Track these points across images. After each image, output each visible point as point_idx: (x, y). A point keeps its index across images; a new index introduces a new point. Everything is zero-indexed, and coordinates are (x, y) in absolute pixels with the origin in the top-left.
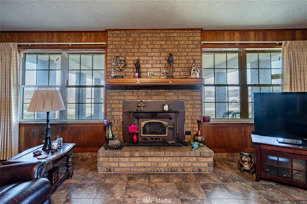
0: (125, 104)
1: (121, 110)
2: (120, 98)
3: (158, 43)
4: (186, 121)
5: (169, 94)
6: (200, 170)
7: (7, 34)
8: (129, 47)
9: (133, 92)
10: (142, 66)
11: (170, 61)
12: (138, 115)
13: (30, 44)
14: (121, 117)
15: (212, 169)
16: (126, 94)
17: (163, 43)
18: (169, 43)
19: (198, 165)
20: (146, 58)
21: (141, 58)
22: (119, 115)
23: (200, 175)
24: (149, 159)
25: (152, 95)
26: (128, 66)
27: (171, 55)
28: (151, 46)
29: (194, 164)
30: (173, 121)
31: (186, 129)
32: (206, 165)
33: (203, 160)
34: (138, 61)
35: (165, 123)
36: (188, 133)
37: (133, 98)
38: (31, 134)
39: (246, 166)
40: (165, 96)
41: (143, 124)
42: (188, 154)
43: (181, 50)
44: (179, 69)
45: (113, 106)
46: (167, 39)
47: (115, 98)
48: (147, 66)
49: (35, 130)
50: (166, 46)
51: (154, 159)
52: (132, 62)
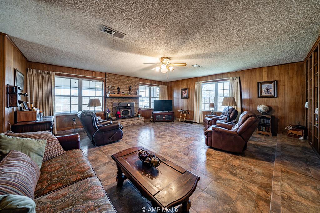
0: (114, 104)
1: (112, 106)
2: (112, 102)
3: (126, 81)
4: (135, 110)
5: (129, 100)
6: (141, 123)
7: (44, 65)
8: (115, 81)
9: (117, 100)
10: (120, 89)
11: (130, 88)
12: (120, 108)
13: (61, 73)
14: (112, 109)
15: (144, 122)
16: (114, 100)
17: (128, 81)
18: (130, 81)
19: (141, 122)
20: (122, 86)
21: (120, 86)
22: (111, 108)
23: (141, 124)
24: (127, 122)
25: (124, 101)
26: (115, 89)
27: (130, 86)
28: (124, 82)
29: (140, 122)
30: (131, 109)
31: (135, 112)
32: (142, 121)
33: (141, 120)
34: (119, 87)
35: (129, 110)
36: (135, 114)
37: (117, 101)
38: (63, 121)
39: (152, 120)
40: (128, 101)
41: (122, 111)
42: (138, 119)
43: (133, 84)
44: (133, 91)
45: (109, 105)
46: (129, 80)
47: (110, 102)
48: (122, 89)
49: (66, 119)
50: (129, 83)
51: (128, 122)
52: (116, 87)
